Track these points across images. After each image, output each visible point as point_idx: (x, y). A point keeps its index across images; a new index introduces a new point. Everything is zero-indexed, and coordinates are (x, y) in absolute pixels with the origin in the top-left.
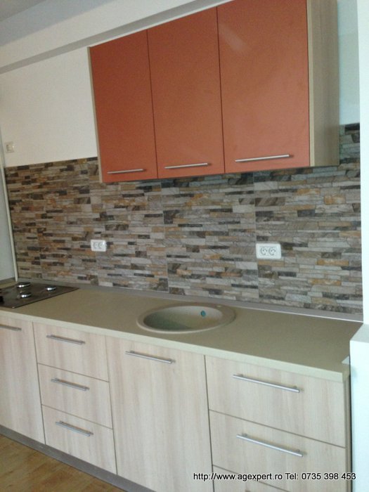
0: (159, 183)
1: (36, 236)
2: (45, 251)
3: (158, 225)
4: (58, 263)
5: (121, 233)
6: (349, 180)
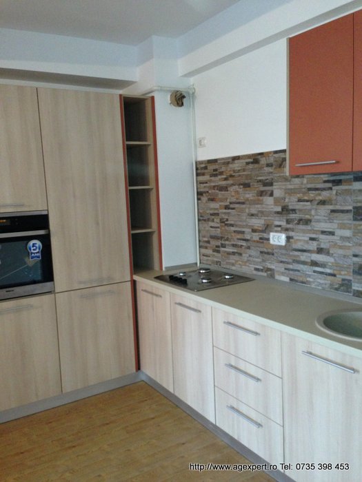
0: (352, 177)
1: (218, 225)
2: (226, 240)
3: (346, 222)
4: (237, 253)
5: (302, 227)
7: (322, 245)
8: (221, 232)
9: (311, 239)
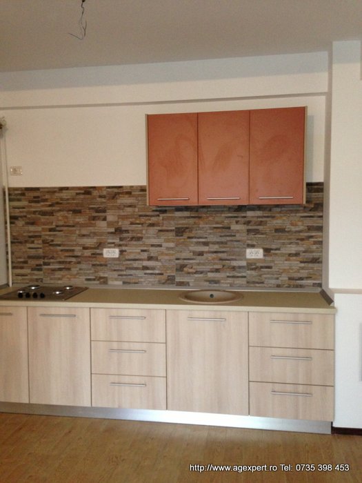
0: (173, 209)
1: (40, 246)
2: (50, 259)
3: (170, 237)
5: (135, 243)
6: (305, 212)
7: (152, 255)
8: (43, 252)
9: (142, 251)
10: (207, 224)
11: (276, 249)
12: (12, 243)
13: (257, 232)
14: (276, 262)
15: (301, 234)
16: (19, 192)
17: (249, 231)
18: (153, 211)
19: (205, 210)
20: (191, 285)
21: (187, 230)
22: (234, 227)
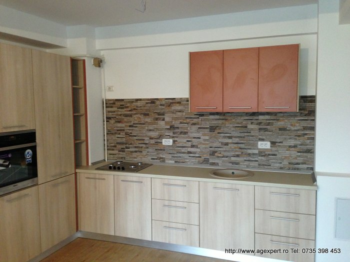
0: (209, 113)
1: (124, 136)
2: (129, 145)
3: (206, 133)
4: (138, 151)
5: (183, 136)
6: (302, 117)
7: (194, 144)
8: (126, 140)
9: (188, 141)
10: (231, 124)
11: (280, 143)
12: (107, 134)
13: (266, 130)
14: (280, 152)
15: (298, 132)
16: (112, 102)
17: (260, 129)
18: (195, 115)
19: (230, 114)
20: (220, 165)
21: (217, 128)
22: (250, 126)
